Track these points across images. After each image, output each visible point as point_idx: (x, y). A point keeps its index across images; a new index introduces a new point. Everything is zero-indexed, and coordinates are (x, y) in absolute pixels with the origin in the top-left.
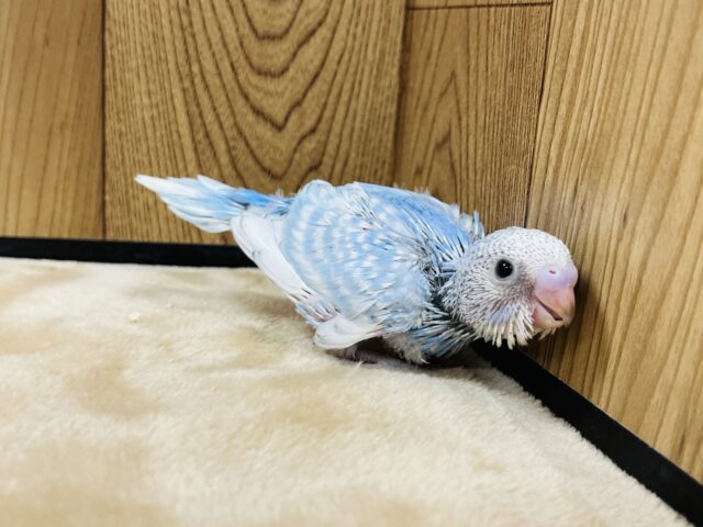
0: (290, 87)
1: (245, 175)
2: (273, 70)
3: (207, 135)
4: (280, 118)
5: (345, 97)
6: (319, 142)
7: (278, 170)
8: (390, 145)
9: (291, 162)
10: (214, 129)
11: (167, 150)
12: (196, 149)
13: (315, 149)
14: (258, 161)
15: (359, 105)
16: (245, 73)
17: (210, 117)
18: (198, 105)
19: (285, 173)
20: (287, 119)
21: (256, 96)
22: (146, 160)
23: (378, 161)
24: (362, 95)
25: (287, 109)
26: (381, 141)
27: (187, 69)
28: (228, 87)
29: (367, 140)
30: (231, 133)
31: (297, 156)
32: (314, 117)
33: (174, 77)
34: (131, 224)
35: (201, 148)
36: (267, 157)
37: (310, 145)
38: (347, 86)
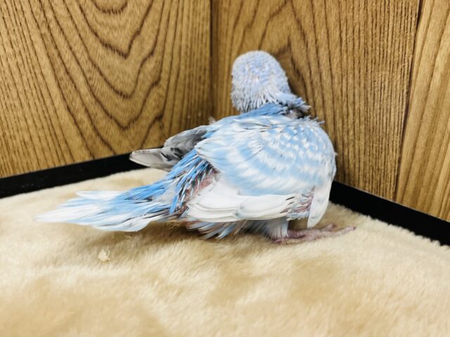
0: (130, 20)
1: (102, 99)
2: (114, 7)
3: (67, 72)
4: (124, 48)
5: (172, 23)
6: (156, 62)
7: (128, 90)
8: (208, 55)
9: (136, 81)
10: (73, 66)
11: (34, 92)
12: (59, 86)
13: (154, 68)
14: (111, 87)
15: (183, 28)
16: (91, 12)
17: (67, 56)
18: (56, 47)
19: (134, 92)
20: (130, 47)
21: (103, 32)
22: (17, 103)
23: (201, 69)
24: (185, 19)
25: (129, 38)
26: (201, 53)
27: (42, 15)
28: (80, 28)
29: (192, 55)
30: (87, 66)
31: (141, 76)
32: (151, 42)
33: (32, 25)
34: (12, 161)
35: (63, 84)
36: (118, 81)
37: (150, 66)
38: (173, 13)
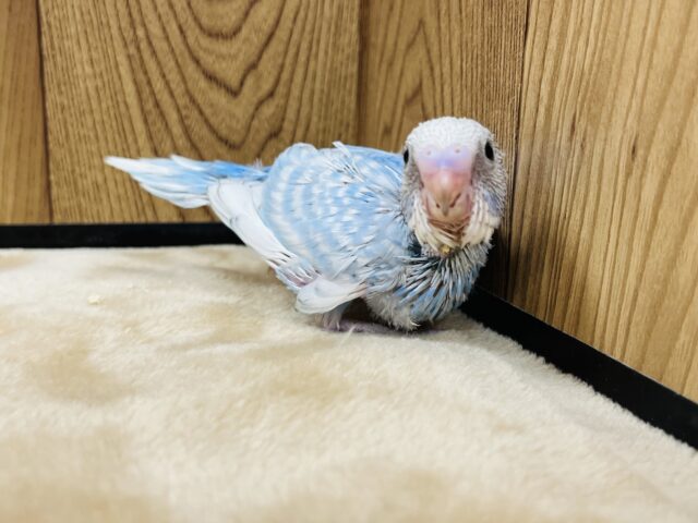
0: (244, 48)
1: (200, 145)
2: (223, 32)
3: (157, 105)
4: (234, 82)
5: (302, 58)
6: (277, 106)
7: (235, 139)
8: (353, 106)
9: (248, 129)
10: (164, 98)
11: (114, 124)
12: (146, 121)
13: (274, 114)
14: (213, 131)
15: (318, 66)
16: (193, 34)
17: (158, 85)
18: (146, 73)
19: (243, 142)
21: (208, 61)
22: (92, 135)
23: (341, 124)
24: (321, 54)
25: (241, 72)
26: (343, 102)
27: (131, 33)
28: (177, 52)
29: (328, 103)
30: (183, 101)
31: (255, 123)
32: (271, 80)
33: (118, 43)
34: (80, 206)
35: (150, 120)
36: (224, 125)
37: (268, 110)
38: (304, 45)
